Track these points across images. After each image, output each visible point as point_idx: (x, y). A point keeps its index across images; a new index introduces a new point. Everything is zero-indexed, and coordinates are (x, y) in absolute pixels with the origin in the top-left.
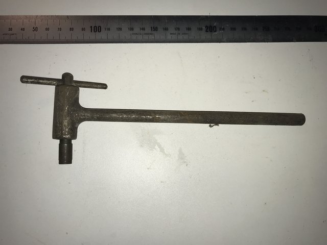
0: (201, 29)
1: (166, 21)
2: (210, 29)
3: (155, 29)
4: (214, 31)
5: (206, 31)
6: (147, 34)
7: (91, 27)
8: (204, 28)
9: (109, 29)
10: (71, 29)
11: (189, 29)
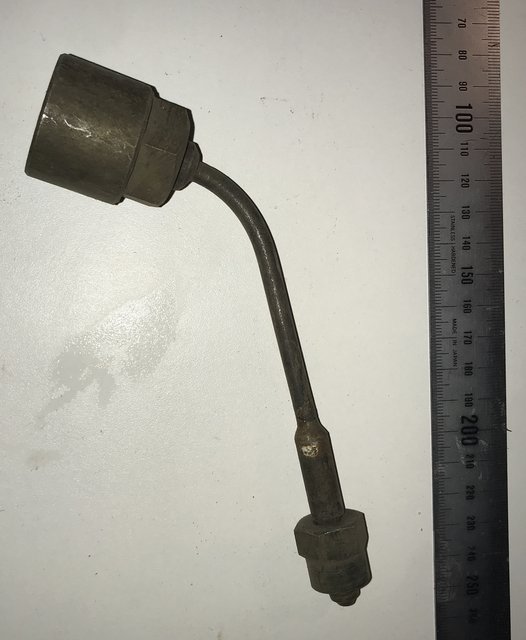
0: (469, 403)
1: (489, 309)
2: (470, 430)
3: (467, 279)
4: (463, 440)
5: (463, 417)
6: (453, 255)
7: (470, 107)
8: (473, 411)
9: (464, 154)
10: (463, 55)
11: (468, 370)
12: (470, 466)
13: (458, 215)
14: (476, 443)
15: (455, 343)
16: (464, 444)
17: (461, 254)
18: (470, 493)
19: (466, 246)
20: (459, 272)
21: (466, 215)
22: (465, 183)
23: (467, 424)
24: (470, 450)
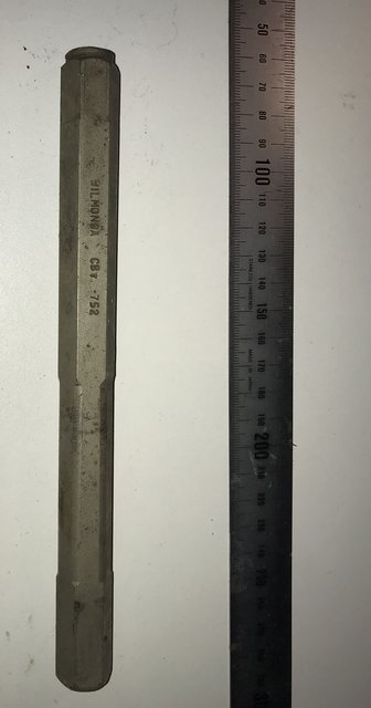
0: (261, 422)
1: (281, 341)
2: (261, 446)
3: (262, 315)
4: (256, 454)
5: (256, 435)
6: (250, 294)
7: (268, 162)
8: (265, 430)
9: (262, 204)
10: (263, 115)
11: (262, 394)
12: (261, 476)
13: (256, 258)
14: (267, 456)
15: (250, 370)
16: (256, 458)
17: (257, 292)
18: (261, 500)
19: (262, 286)
20: (255, 308)
21: (262, 258)
22: (262, 230)
23: (259, 440)
24: (261, 463)
